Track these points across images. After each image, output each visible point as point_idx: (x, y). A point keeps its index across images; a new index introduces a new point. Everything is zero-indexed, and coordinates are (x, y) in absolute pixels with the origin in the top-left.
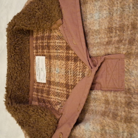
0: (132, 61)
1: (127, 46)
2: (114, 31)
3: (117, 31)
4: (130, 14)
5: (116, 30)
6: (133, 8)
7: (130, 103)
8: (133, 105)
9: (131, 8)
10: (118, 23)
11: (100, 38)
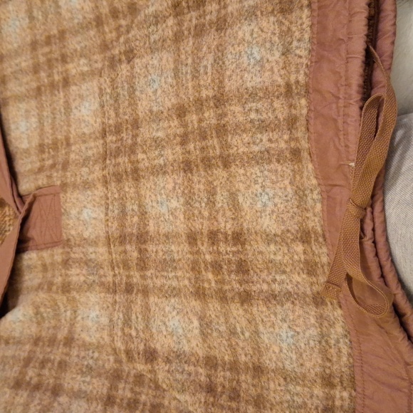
0: (68, 195)
1: (60, 172)
2: (47, 150)
3: (51, 150)
4: (62, 123)
5: (49, 149)
6: (65, 113)
7: (68, 260)
8: (71, 263)
9: (63, 114)
10: (50, 138)
11: (31, 163)
